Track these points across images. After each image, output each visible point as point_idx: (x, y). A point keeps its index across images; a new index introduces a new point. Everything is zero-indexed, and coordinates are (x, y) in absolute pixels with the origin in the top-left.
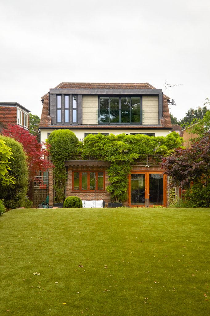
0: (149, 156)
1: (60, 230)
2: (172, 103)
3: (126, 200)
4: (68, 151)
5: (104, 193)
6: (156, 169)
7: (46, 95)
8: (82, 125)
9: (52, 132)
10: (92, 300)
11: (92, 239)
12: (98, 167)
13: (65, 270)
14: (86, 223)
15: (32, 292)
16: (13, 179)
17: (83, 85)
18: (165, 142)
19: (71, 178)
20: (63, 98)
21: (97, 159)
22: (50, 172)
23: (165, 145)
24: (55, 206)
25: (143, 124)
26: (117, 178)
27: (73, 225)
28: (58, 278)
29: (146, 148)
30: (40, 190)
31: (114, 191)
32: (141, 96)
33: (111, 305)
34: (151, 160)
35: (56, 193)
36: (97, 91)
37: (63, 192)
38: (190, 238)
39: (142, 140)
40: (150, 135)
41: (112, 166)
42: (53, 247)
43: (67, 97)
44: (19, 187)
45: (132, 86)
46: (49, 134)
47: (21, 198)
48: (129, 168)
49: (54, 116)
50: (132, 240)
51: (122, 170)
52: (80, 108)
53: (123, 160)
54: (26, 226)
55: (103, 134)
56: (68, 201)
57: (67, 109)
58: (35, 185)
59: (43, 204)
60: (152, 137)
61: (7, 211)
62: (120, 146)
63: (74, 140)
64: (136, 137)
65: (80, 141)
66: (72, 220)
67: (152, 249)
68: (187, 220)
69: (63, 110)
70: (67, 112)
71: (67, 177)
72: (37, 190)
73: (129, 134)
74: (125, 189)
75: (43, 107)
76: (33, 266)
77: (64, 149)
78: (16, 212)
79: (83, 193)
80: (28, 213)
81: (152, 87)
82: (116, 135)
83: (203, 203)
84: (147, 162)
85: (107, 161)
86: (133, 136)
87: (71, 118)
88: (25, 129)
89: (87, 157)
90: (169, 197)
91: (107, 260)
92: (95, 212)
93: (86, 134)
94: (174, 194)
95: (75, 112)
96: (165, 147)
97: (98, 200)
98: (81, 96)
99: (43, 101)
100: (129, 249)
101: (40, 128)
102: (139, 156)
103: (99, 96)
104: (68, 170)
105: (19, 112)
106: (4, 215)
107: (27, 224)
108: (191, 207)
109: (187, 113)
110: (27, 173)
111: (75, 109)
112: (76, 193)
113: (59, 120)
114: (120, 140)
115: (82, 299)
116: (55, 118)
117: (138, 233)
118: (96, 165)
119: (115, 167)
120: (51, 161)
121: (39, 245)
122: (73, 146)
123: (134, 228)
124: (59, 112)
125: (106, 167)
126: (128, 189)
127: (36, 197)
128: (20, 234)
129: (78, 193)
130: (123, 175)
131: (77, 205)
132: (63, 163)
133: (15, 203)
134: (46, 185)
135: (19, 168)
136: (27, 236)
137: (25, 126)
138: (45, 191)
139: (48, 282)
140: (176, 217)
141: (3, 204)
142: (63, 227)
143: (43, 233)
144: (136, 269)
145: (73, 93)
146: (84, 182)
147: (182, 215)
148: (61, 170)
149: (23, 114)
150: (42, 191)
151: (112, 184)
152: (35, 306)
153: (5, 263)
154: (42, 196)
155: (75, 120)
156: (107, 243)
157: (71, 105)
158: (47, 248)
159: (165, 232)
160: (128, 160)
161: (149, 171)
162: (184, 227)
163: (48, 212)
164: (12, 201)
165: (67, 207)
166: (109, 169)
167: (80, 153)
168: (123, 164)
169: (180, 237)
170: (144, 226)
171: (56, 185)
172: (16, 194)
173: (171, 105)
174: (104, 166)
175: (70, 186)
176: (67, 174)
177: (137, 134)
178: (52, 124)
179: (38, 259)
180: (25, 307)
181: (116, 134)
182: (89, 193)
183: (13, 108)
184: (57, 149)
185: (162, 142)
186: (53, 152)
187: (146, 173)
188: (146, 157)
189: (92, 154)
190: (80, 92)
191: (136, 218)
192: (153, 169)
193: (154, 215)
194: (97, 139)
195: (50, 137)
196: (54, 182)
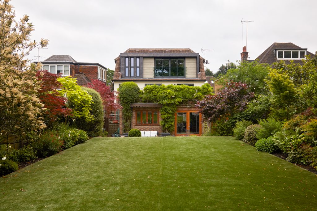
0: (189, 100)
1: (124, 152)
2: (206, 62)
3: (174, 130)
4: (132, 97)
5: (158, 126)
6: (194, 109)
7: (118, 58)
8: (143, 78)
9: (122, 83)
10: (136, 198)
11: (143, 159)
12: (154, 108)
13: (122, 179)
14: (142, 147)
15: (99, 193)
16: (93, 117)
17: (144, 50)
18: (201, 90)
19: (135, 116)
20: (130, 59)
21: (153, 102)
22: (120, 112)
23: (201, 92)
24: (123, 135)
25: (186, 77)
26: (166, 116)
27: (132, 149)
28: (117, 184)
29: (187, 94)
30: (113, 124)
31: (164, 125)
32: (184, 58)
33: (147, 201)
34: (190, 103)
35: (124, 126)
36: (154, 55)
37: (129, 125)
38: (210, 157)
39: (184, 89)
40: (190, 85)
41: (164, 107)
42: (117, 164)
43: (132, 59)
44: (98, 122)
45: (178, 51)
46: (119, 84)
47: (99, 130)
48: (175, 109)
49: (123, 72)
50: (170, 159)
51: (170, 110)
52: (142, 67)
53: (171, 103)
54: (101, 150)
55: (157, 84)
56: (131, 132)
57: (132, 67)
58: (110, 121)
59: (115, 134)
60: (192, 87)
61: (89, 139)
62: (169, 94)
63: (137, 89)
64: (180, 86)
65: (141, 89)
66: (132, 146)
67: (181, 165)
68: (210, 145)
69: (130, 68)
70: (132, 69)
71: (132, 115)
72: (112, 124)
73: (176, 84)
74: (173, 123)
75: (116, 66)
76: (102, 176)
77: (130, 95)
78: (95, 140)
79: (143, 126)
80: (103, 141)
81: (192, 51)
82: (166, 86)
83: (224, 133)
84: (188, 105)
85: (160, 104)
86: (178, 86)
87: (135, 73)
88: (103, 81)
89: (146, 101)
90: (203, 129)
91: (151, 173)
92: (149, 140)
93: (146, 85)
94: (207, 126)
95: (138, 69)
96: (200, 94)
97: (154, 131)
98: (142, 58)
99: (116, 61)
100: (166, 166)
101: (114, 81)
102: (182, 100)
103: (155, 58)
104: (133, 110)
105: (99, 69)
106: (87, 142)
107: (102, 148)
108: (216, 136)
109: (220, 68)
110: (103, 113)
111: (138, 67)
112: (138, 126)
113: (127, 75)
114: (169, 89)
115: (130, 197)
116: (124, 74)
117: (175, 155)
118: (152, 107)
119: (166, 108)
120: (121, 104)
121: (108, 163)
122: (136, 93)
123: (173, 151)
124: (127, 69)
125: (159, 108)
126: (175, 123)
127: (111, 129)
128: (96, 155)
129: (139, 126)
130: (171, 114)
131: (138, 135)
132: (129, 105)
133: (95, 133)
134: (118, 121)
135: (97, 109)
136: (101, 157)
137: (103, 79)
138: (117, 125)
139: (110, 186)
140: (204, 143)
141: (87, 134)
142: (125, 151)
143: (111, 155)
144: (168, 178)
145: (137, 56)
146: (144, 118)
147: (208, 141)
148: (127, 110)
149: (102, 71)
150: (115, 125)
151: (164, 120)
152: (100, 201)
153: (84, 174)
154: (115, 128)
155: (138, 75)
156: (153, 161)
157: (135, 64)
158: (113, 164)
159: (194, 154)
160: (175, 103)
161: (189, 111)
162: (207, 151)
163: (117, 139)
164: (93, 132)
165: (131, 136)
166: (161, 109)
167: (141, 98)
168: (171, 106)
169: (202, 157)
170: (181, 149)
171: (125, 121)
172: (95, 128)
173: (206, 64)
174: (158, 107)
175: (134, 121)
176: (132, 113)
177: (181, 84)
178: (122, 78)
179: (106, 172)
180: (93, 201)
181: (166, 84)
182: (147, 126)
183: (95, 67)
184: (125, 96)
185: (199, 90)
186: (122, 97)
187: (187, 112)
188: (187, 100)
189: (149, 99)
190: (141, 55)
191: (177, 144)
192: (192, 109)
193: (189, 142)
194: (153, 88)
195: (120, 88)
196: (123, 118)
